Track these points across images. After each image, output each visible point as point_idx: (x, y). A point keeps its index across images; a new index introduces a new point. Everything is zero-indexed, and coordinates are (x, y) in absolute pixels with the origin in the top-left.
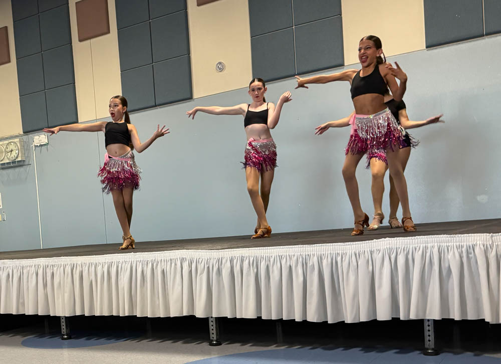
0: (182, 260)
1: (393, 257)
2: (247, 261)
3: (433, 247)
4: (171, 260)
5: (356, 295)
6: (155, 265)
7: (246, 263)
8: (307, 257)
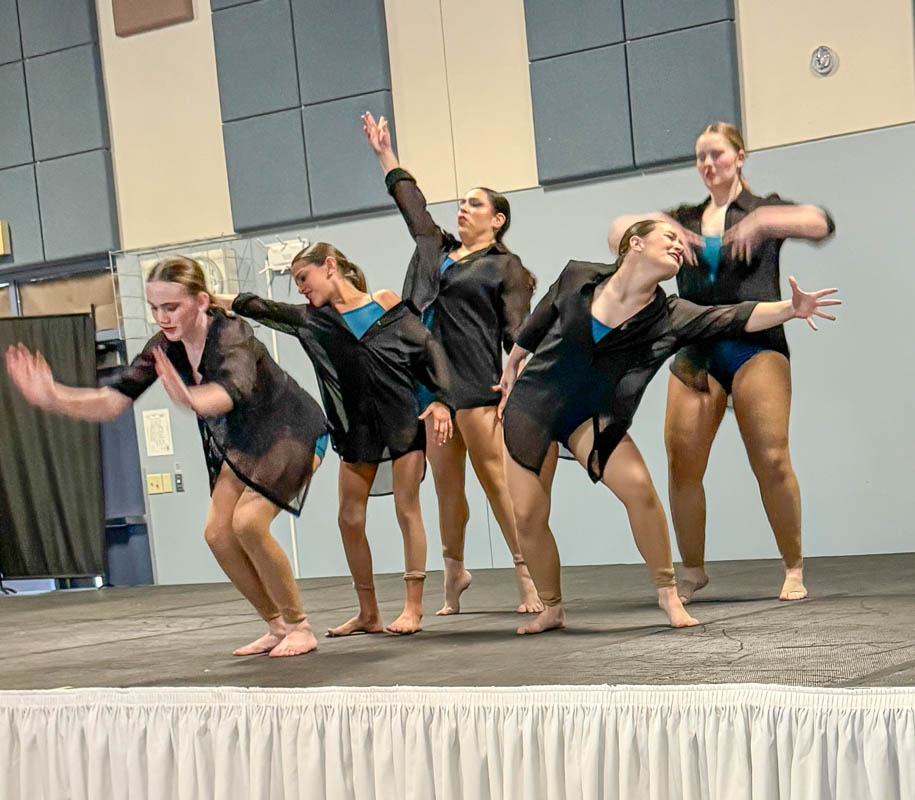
0: (750, 713)
4: (716, 709)
6: (670, 721)
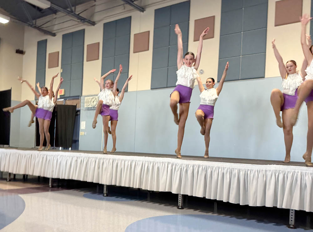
0: (169, 163)
1: (277, 174)
2: (201, 167)
3: (298, 172)
4: (163, 162)
5: (256, 192)
6: (154, 164)
7: (200, 169)
8: (232, 169)
